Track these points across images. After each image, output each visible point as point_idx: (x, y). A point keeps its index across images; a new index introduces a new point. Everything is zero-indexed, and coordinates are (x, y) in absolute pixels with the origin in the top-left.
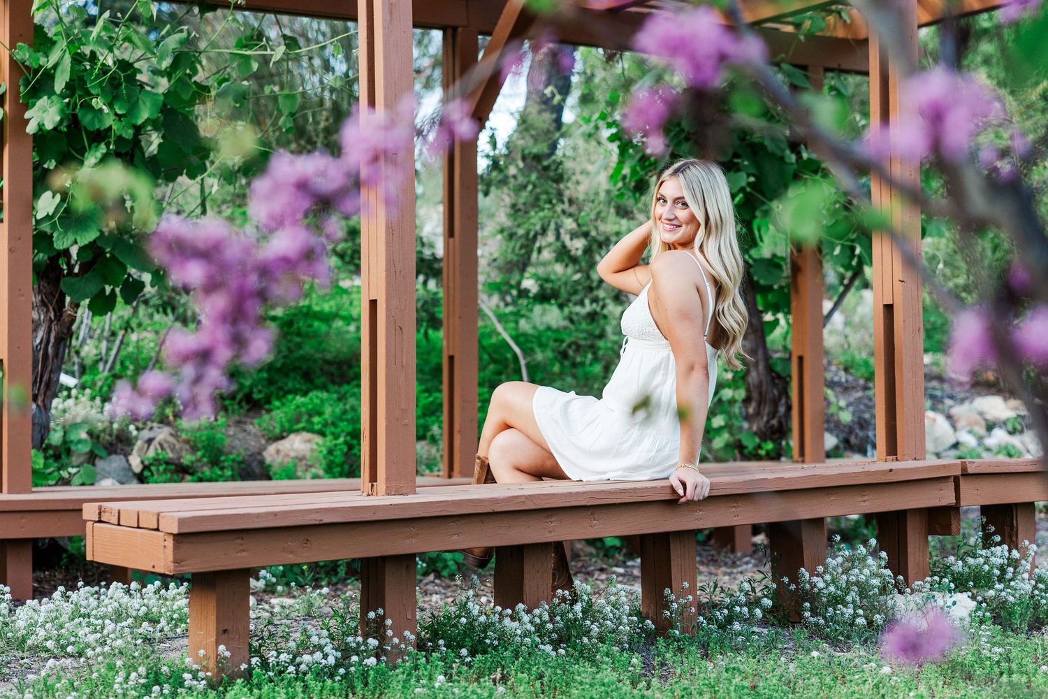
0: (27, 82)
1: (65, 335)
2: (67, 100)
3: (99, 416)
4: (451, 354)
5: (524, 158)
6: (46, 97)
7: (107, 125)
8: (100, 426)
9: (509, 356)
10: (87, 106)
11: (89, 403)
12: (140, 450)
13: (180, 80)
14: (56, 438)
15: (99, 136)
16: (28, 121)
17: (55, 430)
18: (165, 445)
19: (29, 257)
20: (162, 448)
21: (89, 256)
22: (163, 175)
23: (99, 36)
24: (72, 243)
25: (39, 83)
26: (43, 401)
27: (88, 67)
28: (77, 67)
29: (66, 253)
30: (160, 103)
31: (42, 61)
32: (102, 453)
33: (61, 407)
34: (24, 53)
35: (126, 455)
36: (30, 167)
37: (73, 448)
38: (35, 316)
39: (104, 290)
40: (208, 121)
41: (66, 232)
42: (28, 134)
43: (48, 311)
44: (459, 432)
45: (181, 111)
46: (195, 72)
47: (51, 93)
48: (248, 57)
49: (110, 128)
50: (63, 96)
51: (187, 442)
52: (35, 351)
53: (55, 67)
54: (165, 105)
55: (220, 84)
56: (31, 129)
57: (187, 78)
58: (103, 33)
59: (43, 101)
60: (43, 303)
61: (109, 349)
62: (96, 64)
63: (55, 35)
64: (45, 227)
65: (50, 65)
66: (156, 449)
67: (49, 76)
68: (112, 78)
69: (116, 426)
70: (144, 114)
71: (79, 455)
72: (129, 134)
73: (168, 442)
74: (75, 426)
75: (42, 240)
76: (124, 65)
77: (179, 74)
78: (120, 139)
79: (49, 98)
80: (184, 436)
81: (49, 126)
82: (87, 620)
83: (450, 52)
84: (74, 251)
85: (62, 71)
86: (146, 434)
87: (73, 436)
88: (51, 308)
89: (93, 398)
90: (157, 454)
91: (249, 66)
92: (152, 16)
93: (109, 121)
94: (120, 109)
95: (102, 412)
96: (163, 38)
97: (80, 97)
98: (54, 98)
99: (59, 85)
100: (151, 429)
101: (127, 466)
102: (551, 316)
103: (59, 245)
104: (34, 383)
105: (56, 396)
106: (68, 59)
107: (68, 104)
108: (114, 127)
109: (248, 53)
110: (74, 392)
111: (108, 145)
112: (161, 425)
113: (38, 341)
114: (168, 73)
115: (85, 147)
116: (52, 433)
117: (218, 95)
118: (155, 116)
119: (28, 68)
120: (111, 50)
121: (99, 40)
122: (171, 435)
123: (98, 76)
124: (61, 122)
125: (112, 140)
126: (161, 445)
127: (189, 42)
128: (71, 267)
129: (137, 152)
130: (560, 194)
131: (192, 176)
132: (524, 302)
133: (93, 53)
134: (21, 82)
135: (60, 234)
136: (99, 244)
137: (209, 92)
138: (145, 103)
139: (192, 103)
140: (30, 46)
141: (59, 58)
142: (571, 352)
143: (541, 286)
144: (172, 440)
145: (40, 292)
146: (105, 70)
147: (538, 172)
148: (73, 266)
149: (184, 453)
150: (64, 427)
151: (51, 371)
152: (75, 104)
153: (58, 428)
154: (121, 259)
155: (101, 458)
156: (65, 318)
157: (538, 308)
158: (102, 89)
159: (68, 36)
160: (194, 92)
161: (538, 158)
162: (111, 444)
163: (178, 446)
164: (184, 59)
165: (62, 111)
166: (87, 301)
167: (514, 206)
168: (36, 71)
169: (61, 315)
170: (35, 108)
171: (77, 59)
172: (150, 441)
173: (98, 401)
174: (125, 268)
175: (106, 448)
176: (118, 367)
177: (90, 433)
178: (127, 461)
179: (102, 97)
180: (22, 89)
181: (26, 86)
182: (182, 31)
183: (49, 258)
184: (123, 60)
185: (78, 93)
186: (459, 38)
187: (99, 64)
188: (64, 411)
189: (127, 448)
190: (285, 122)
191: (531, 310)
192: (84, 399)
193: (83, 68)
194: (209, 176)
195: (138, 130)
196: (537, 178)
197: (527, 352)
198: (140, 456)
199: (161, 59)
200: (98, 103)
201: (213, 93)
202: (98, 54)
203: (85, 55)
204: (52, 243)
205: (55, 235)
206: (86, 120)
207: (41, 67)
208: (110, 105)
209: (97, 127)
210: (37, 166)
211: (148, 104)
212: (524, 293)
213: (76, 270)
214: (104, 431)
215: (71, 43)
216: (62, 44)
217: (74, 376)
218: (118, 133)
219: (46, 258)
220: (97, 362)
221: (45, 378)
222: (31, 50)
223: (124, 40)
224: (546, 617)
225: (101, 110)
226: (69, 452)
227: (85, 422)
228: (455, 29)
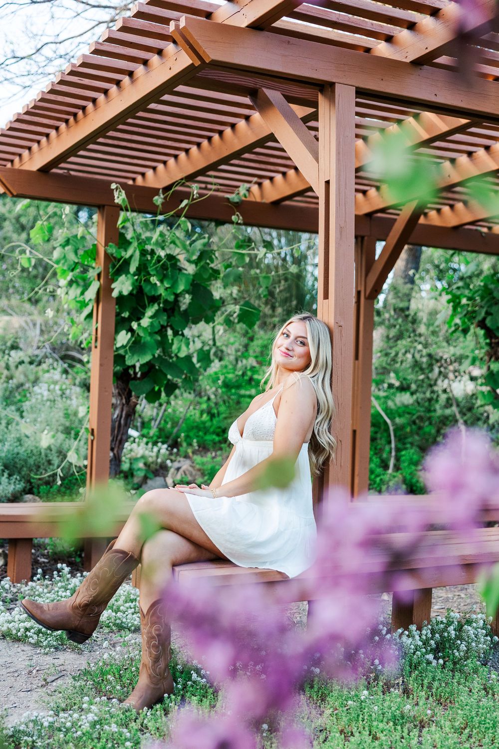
0: (114, 266)
1: (130, 414)
2: (136, 277)
3: (151, 454)
4: (355, 428)
5: (395, 310)
6: (124, 276)
7: (159, 293)
8: (150, 460)
9: (381, 421)
10: (148, 281)
11: (145, 446)
12: (173, 474)
13: (203, 267)
14: (125, 466)
15: (154, 299)
16: (113, 289)
17: (125, 462)
18: (187, 472)
19: (111, 368)
20: (185, 474)
21: (146, 369)
22: (190, 321)
23: (157, 241)
24: (137, 361)
25: (121, 267)
26: (117, 451)
27: (149, 258)
28: (143, 258)
29: (134, 367)
30: (191, 281)
31: (123, 253)
32: (150, 475)
33: (129, 448)
34: (113, 250)
35: (165, 476)
36: (114, 314)
37: (135, 473)
38: (114, 401)
39: (154, 389)
40: (218, 291)
41: (133, 355)
42: (113, 298)
43: (122, 399)
44: (358, 475)
45: (203, 284)
46: (212, 261)
47: (127, 272)
48: (243, 255)
49: (161, 295)
50: (134, 275)
51: (199, 470)
52: (113, 421)
53: (131, 257)
54: (193, 280)
55: (226, 268)
56: (115, 294)
57: (207, 266)
58: (159, 238)
59: (123, 278)
60: (119, 394)
61: (158, 414)
62: (154, 257)
63: (131, 238)
64: (122, 352)
65: (127, 256)
66: (182, 475)
67: (127, 262)
68: (163, 265)
69: (159, 460)
70: (181, 288)
71: (138, 477)
72: (171, 298)
73: (188, 470)
74: (136, 459)
75: (119, 359)
76: (170, 257)
77: (202, 263)
78: (166, 301)
79: (126, 276)
80: (198, 467)
81: (125, 293)
82: (134, 603)
83: (359, 251)
84: (138, 365)
85: (135, 261)
86: (176, 465)
87: (135, 466)
88: (123, 397)
89: (147, 444)
90: (182, 478)
91: (243, 259)
92: (188, 229)
93: (161, 291)
94: (167, 284)
95: (152, 451)
96: (194, 241)
97: (144, 276)
98: (129, 276)
99: (133, 268)
100: (179, 462)
101: (164, 483)
102: (406, 398)
103: (129, 362)
104: (112, 441)
105: (127, 441)
106: (138, 254)
107: (137, 280)
108: (163, 294)
109: (244, 252)
110: (137, 440)
111: (159, 305)
112: (185, 459)
113: (115, 416)
114: (196, 263)
115: (145, 305)
116: (123, 463)
117: (224, 276)
118: (188, 288)
119: (115, 258)
120: (163, 248)
121: (157, 243)
122: (191, 466)
123: (155, 264)
124: (133, 290)
125: (162, 301)
126: (185, 472)
127: (208, 244)
128: (135, 373)
129: (176, 308)
130: (414, 331)
131: (207, 322)
132: (392, 391)
133: (153, 251)
134: (110, 266)
135: (130, 356)
136: (152, 362)
137: (219, 274)
138: (181, 280)
139: (209, 279)
140: (117, 244)
141: (132, 252)
142: (417, 421)
143: (401, 383)
144: (191, 469)
145: (117, 387)
146: (159, 260)
147: (402, 317)
148: (137, 373)
149: (197, 477)
150: (130, 459)
151: (122, 434)
152: (141, 280)
153: (127, 461)
154: (165, 371)
155: (151, 479)
156: (131, 403)
157: (398, 394)
158: (157, 272)
159: (138, 239)
160: (211, 274)
161: (402, 310)
162: (157, 470)
163: (194, 473)
164: (205, 255)
165: (133, 284)
166: (144, 395)
167: (388, 337)
168: (119, 260)
169: (129, 401)
170: (118, 282)
171: (143, 253)
172: (178, 469)
173: (150, 445)
174: (166, 376)
175: (153, 472)
176: (162, 422)
177: (145, 464)
178: (165, 480)
179: (157, 276)
180: (111, 270)
181: (113, 269)
182: (204, 238)
183: (123, 369)
184: (170, 254)
185: (143, 274)
186: (365, 243)
187: (156, 257)
188: (131, 450)
189: (165, 473)
190: (262, 292)
191: (395, 396)
192: (143, 445)
193: (146, 258)
194: (218, 324)
195: (177, 296)
196: (402, 322)
197: (392, 419)
198: (173, 478)
199: (193, 254)
200: (154, 280)
201: (222, 275)
202: (155, 250)
203: (148, 251)
204: (124, 361)
205: (127, 357)
206: (147, 289)
207: (122, 257)
208: (162, 281)
209: (153, 293)
210: (118, 314)
211: (184, 281)
212: (391, 386)
213: (139, 375)
214: (152, 463)
215: (140, 244)
216: (135, 244)
217: (137, 431)
218: (165, 298)
219: (121, 369)
220: (151, 420)
221: (119, 438)
222: (117, 247)
223: (171, 243)
224: (430, 635)
225: (156, 284)
226: (132, 475)
227: (143, 457)
228: (363, 238)
